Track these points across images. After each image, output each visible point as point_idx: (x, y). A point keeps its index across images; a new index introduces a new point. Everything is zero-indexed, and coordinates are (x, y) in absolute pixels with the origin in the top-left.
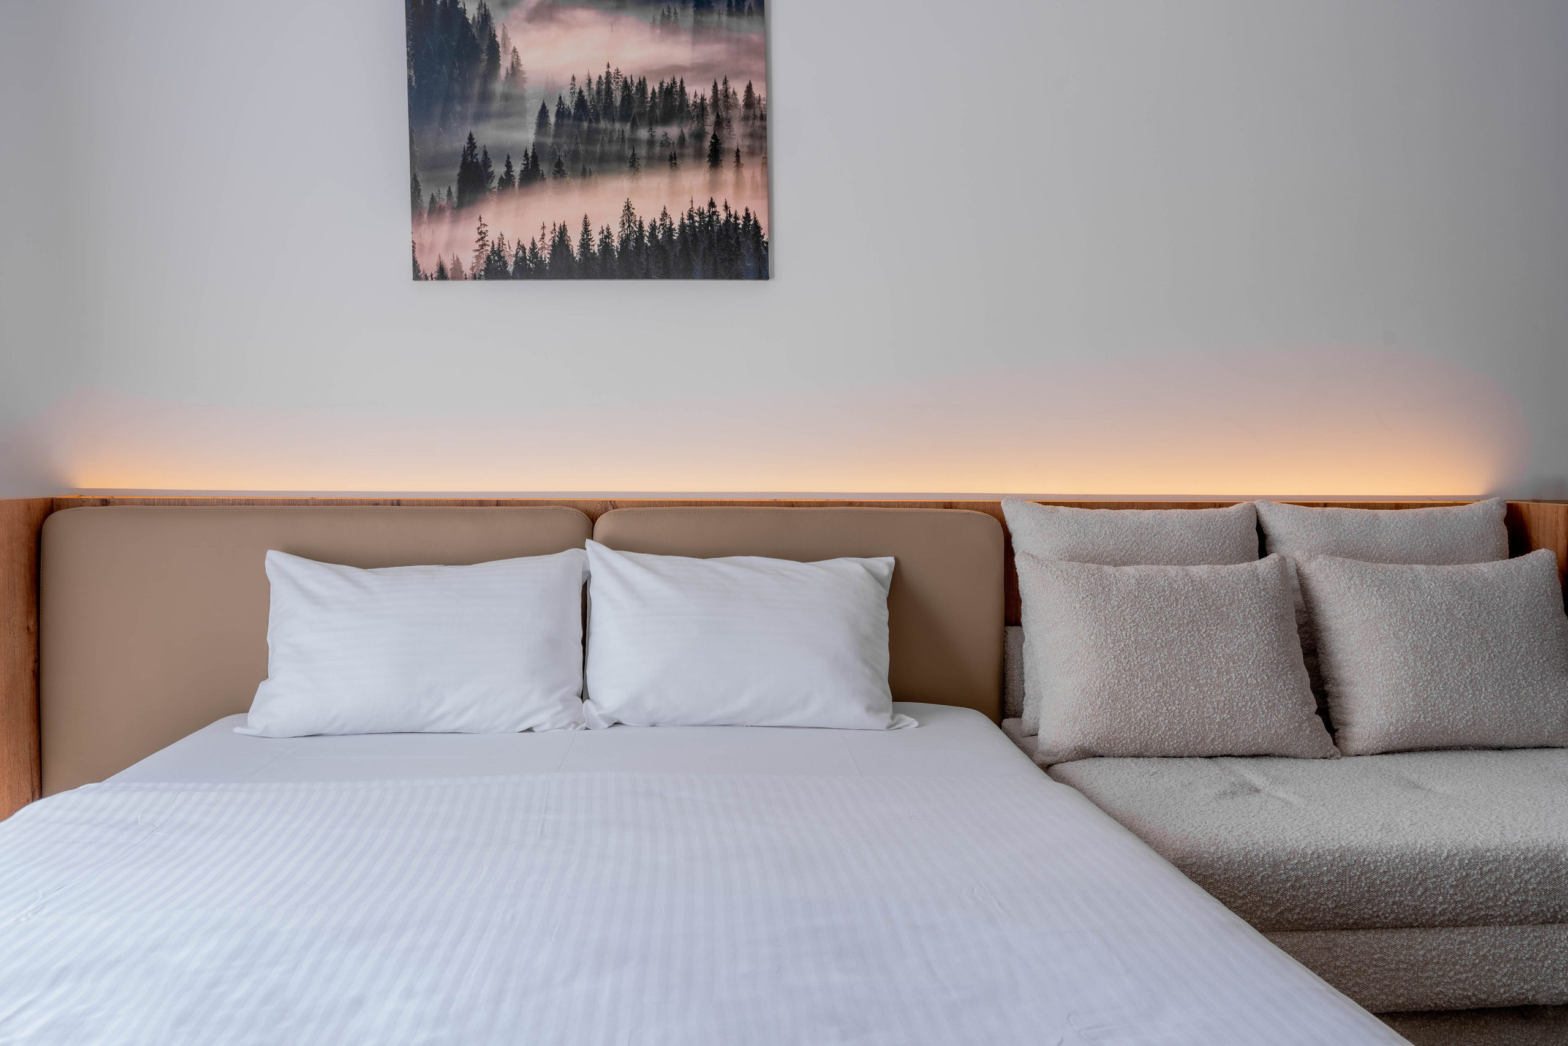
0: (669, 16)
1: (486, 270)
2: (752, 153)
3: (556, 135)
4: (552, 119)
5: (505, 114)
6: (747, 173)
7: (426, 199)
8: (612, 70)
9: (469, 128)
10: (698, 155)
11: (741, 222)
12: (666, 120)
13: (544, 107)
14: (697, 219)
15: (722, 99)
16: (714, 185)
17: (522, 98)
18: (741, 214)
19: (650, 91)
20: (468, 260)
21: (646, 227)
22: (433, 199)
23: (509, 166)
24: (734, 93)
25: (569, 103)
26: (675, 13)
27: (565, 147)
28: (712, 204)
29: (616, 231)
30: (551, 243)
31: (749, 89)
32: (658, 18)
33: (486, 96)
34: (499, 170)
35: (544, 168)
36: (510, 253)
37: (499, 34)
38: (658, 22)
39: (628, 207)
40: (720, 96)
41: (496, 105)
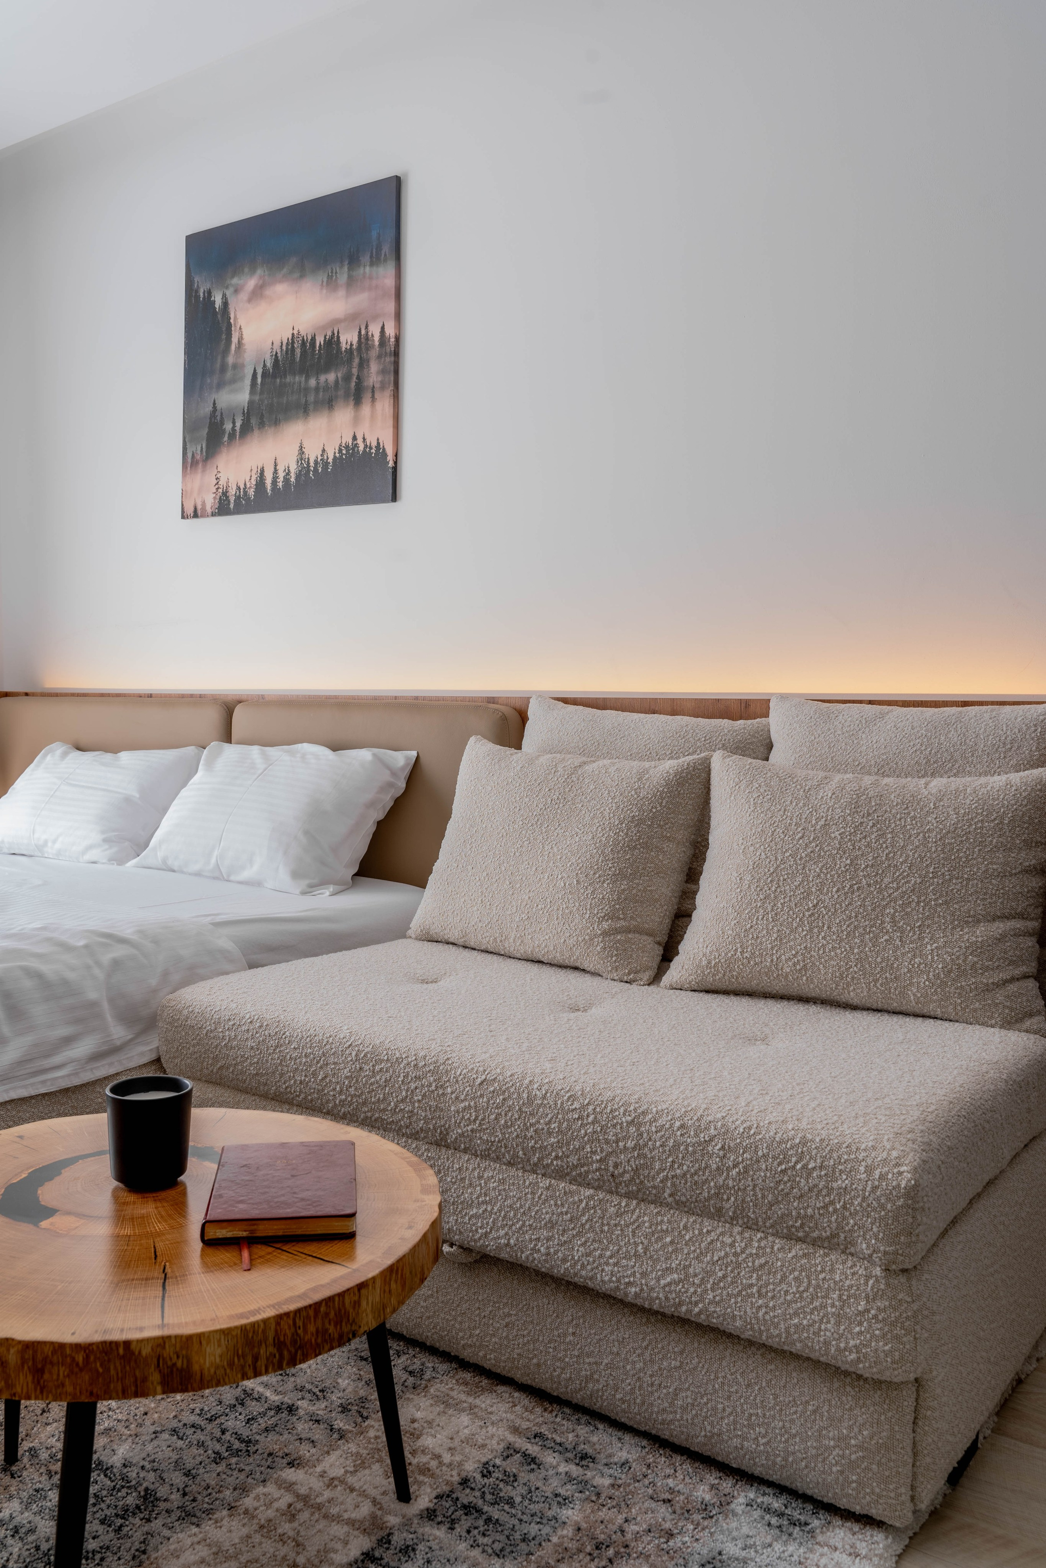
0: (332, 276)
1: (219, 508)
2: (383, 387)
3: (261, 393)
4: (259, 380)
5: (233, 381)
6: (379, 405)
7: (189, 455)
8: (295, 332)
9: (214, 396)
10: (347, 396)
11: (373, 451)
12: (327, 369)
13: (255, 370)
14: (344, 452)
15: (364, 340)
16: (356, 420)
17: (243, 366)
18: (374, 444)
19: (318, 345)
20: (210, 501)
21: (312, 464)
22: (193, 455)
23: (234, 423)
24: (372, 335)
25: (269, 364)
26: (336, 273)
27: (266, 402)
28: (355, 438)
29: (293, 468)
30: (254, 483)
31: (383, 328)
32: (325, 280)
33: (224, 368)
34: (228, 426)
35: (254, 421)
36: (232, 491)
37: (232, 316)
38: (325, 283)
39: (301, 448)
40: (363, 340)
41: (229, 374)
